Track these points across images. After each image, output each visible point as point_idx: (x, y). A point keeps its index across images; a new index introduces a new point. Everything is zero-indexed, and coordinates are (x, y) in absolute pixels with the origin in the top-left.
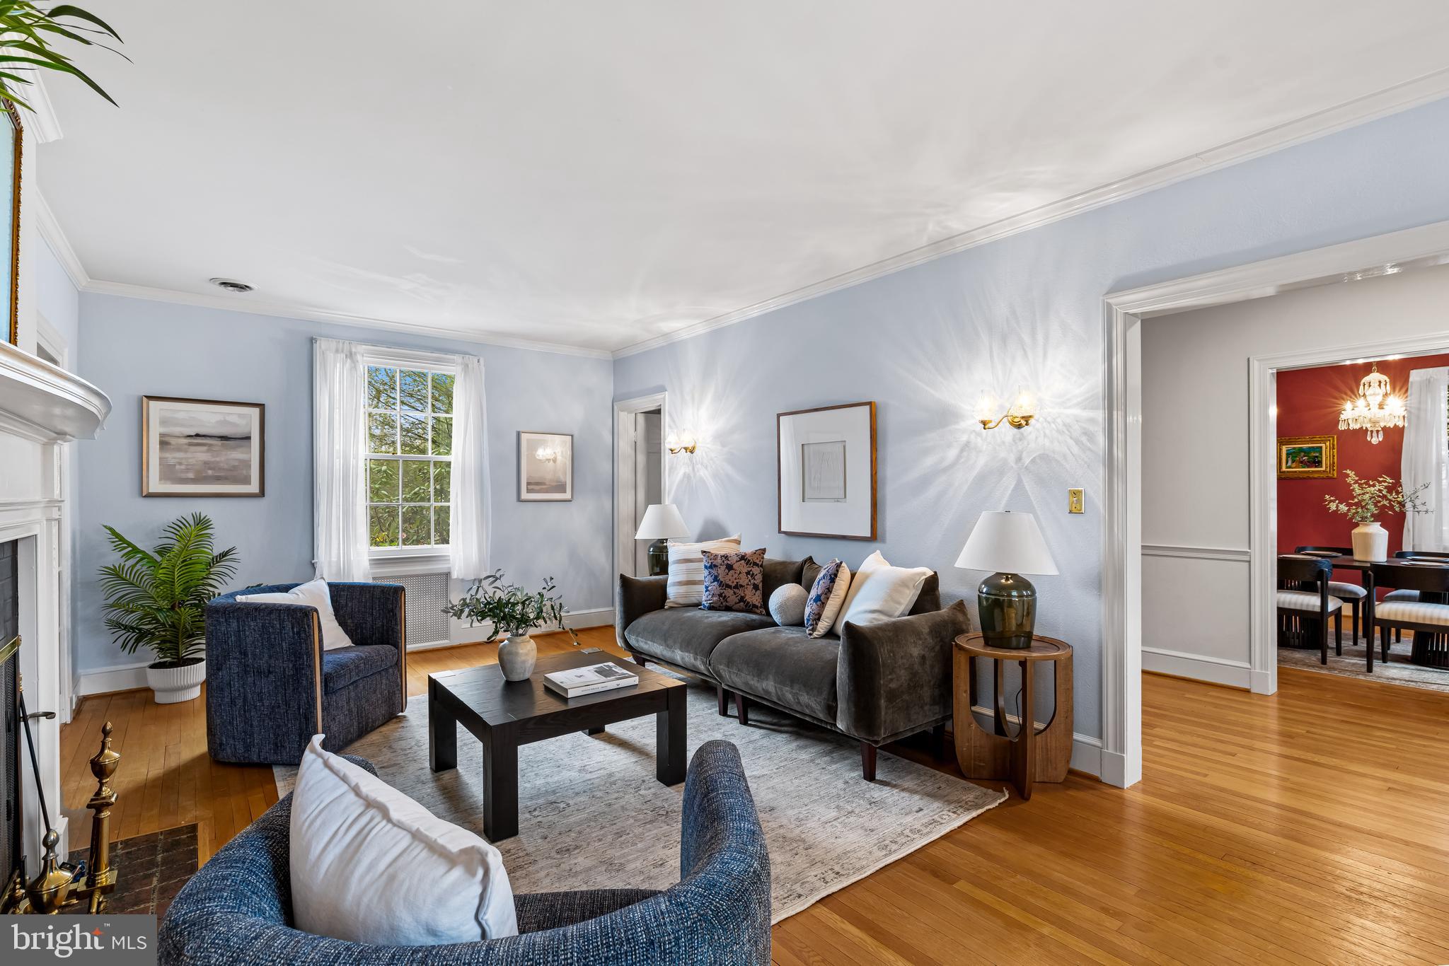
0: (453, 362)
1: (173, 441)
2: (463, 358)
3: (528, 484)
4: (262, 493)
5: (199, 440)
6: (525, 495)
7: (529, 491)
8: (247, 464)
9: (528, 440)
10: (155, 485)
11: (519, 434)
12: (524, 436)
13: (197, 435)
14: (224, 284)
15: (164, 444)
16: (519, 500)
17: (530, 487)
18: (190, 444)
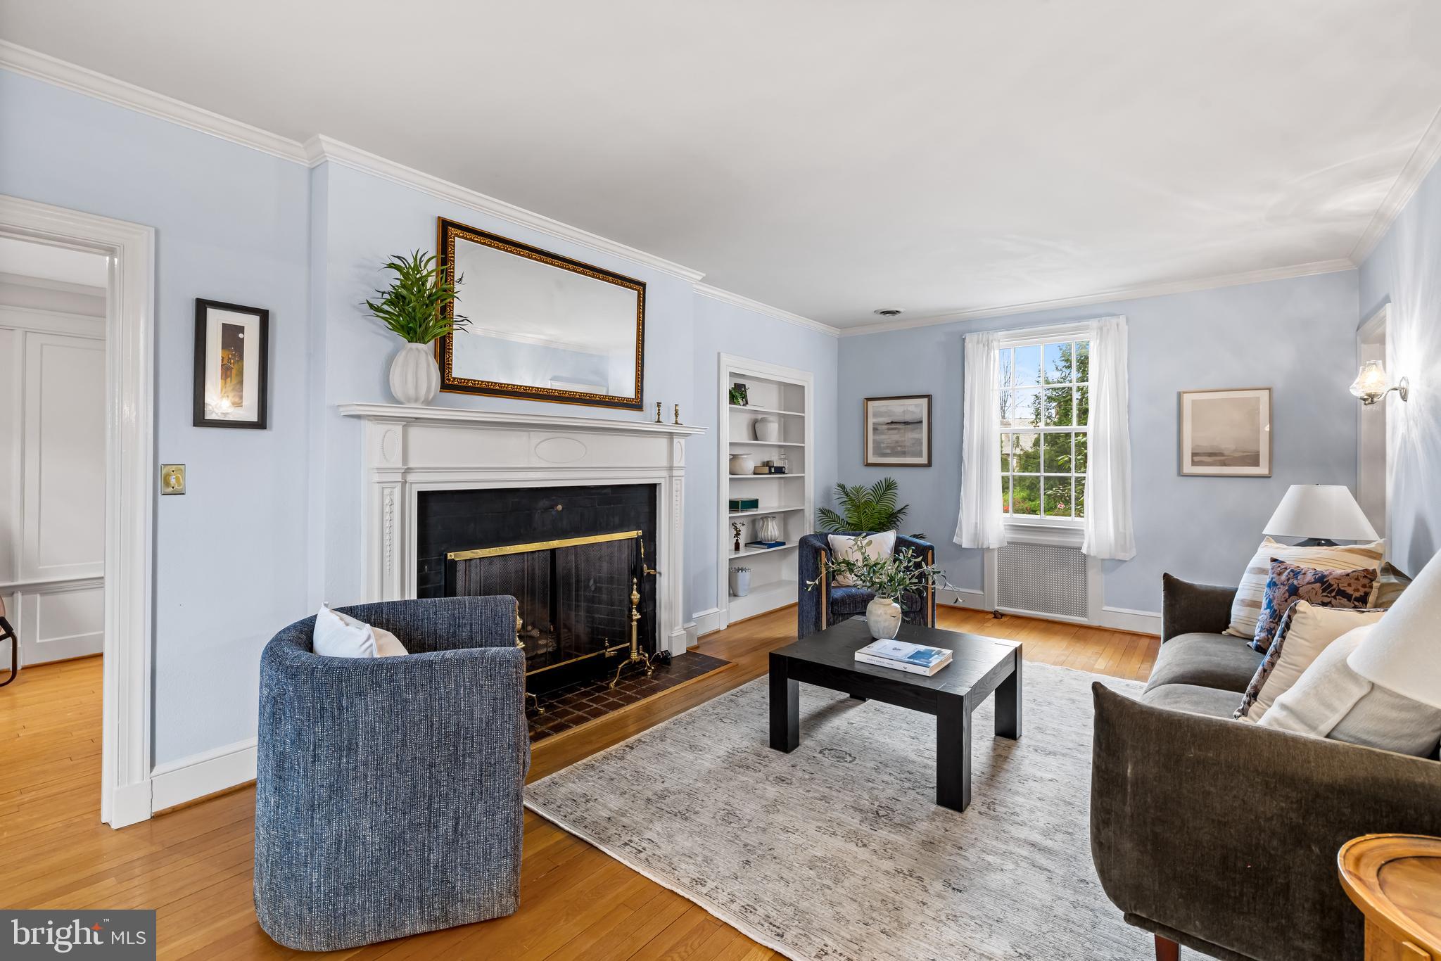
0: (1087, 328)
1: (879, 427)
2: (1099, 321)
3: (1194, 455)
4: (929, 464)
5: (893, 426)
6: (1188, 468)
7: (1194, 463)
8: (920, 442)
9: (1194, 402)
10: (871, 459)
11: (1180, 395)
12: (1187, 399)
13: (892, 423)
14: (884, 313)
15: (875, 429)
16: (1181, 474)
17: (1196, 459)
18: (889, 429)
